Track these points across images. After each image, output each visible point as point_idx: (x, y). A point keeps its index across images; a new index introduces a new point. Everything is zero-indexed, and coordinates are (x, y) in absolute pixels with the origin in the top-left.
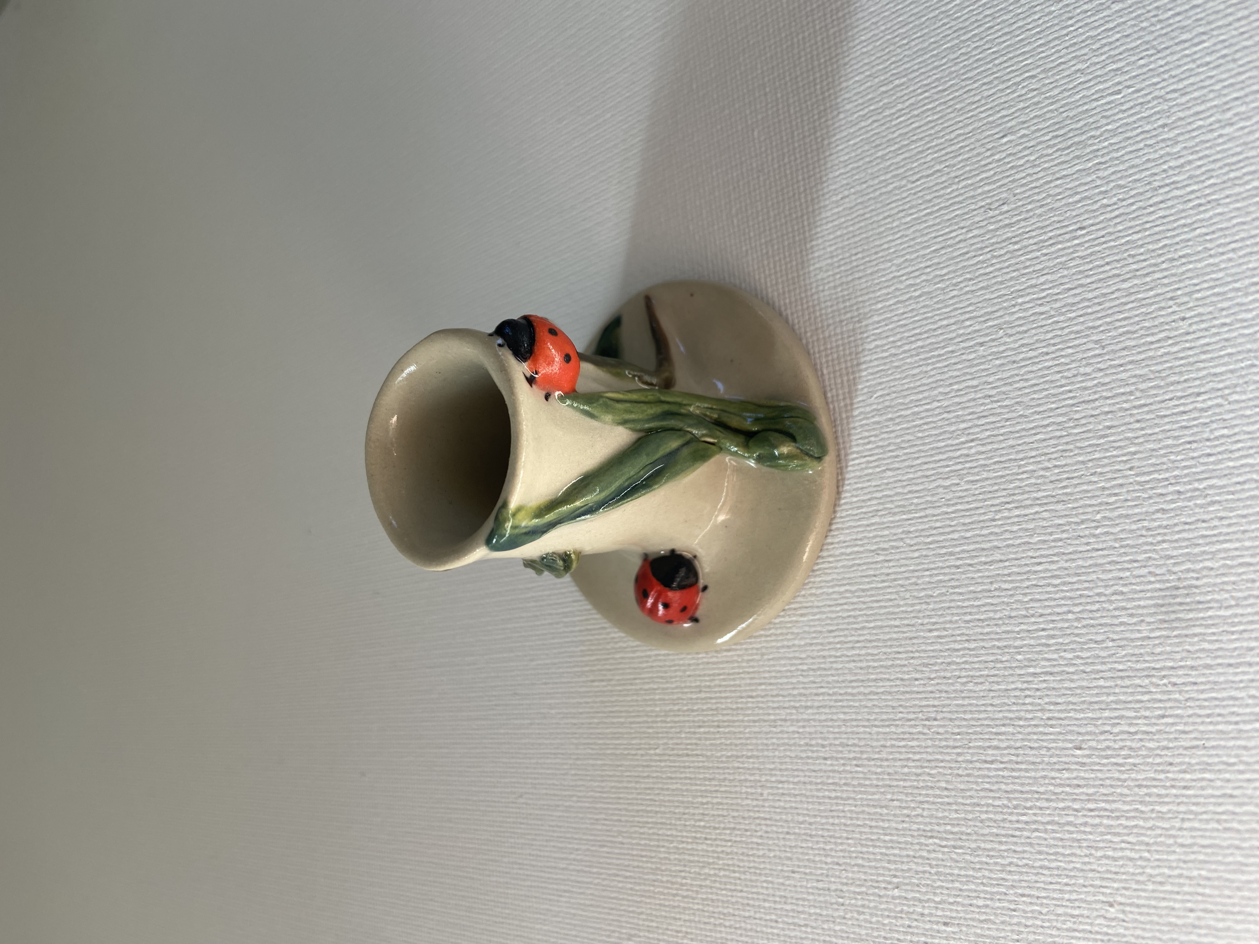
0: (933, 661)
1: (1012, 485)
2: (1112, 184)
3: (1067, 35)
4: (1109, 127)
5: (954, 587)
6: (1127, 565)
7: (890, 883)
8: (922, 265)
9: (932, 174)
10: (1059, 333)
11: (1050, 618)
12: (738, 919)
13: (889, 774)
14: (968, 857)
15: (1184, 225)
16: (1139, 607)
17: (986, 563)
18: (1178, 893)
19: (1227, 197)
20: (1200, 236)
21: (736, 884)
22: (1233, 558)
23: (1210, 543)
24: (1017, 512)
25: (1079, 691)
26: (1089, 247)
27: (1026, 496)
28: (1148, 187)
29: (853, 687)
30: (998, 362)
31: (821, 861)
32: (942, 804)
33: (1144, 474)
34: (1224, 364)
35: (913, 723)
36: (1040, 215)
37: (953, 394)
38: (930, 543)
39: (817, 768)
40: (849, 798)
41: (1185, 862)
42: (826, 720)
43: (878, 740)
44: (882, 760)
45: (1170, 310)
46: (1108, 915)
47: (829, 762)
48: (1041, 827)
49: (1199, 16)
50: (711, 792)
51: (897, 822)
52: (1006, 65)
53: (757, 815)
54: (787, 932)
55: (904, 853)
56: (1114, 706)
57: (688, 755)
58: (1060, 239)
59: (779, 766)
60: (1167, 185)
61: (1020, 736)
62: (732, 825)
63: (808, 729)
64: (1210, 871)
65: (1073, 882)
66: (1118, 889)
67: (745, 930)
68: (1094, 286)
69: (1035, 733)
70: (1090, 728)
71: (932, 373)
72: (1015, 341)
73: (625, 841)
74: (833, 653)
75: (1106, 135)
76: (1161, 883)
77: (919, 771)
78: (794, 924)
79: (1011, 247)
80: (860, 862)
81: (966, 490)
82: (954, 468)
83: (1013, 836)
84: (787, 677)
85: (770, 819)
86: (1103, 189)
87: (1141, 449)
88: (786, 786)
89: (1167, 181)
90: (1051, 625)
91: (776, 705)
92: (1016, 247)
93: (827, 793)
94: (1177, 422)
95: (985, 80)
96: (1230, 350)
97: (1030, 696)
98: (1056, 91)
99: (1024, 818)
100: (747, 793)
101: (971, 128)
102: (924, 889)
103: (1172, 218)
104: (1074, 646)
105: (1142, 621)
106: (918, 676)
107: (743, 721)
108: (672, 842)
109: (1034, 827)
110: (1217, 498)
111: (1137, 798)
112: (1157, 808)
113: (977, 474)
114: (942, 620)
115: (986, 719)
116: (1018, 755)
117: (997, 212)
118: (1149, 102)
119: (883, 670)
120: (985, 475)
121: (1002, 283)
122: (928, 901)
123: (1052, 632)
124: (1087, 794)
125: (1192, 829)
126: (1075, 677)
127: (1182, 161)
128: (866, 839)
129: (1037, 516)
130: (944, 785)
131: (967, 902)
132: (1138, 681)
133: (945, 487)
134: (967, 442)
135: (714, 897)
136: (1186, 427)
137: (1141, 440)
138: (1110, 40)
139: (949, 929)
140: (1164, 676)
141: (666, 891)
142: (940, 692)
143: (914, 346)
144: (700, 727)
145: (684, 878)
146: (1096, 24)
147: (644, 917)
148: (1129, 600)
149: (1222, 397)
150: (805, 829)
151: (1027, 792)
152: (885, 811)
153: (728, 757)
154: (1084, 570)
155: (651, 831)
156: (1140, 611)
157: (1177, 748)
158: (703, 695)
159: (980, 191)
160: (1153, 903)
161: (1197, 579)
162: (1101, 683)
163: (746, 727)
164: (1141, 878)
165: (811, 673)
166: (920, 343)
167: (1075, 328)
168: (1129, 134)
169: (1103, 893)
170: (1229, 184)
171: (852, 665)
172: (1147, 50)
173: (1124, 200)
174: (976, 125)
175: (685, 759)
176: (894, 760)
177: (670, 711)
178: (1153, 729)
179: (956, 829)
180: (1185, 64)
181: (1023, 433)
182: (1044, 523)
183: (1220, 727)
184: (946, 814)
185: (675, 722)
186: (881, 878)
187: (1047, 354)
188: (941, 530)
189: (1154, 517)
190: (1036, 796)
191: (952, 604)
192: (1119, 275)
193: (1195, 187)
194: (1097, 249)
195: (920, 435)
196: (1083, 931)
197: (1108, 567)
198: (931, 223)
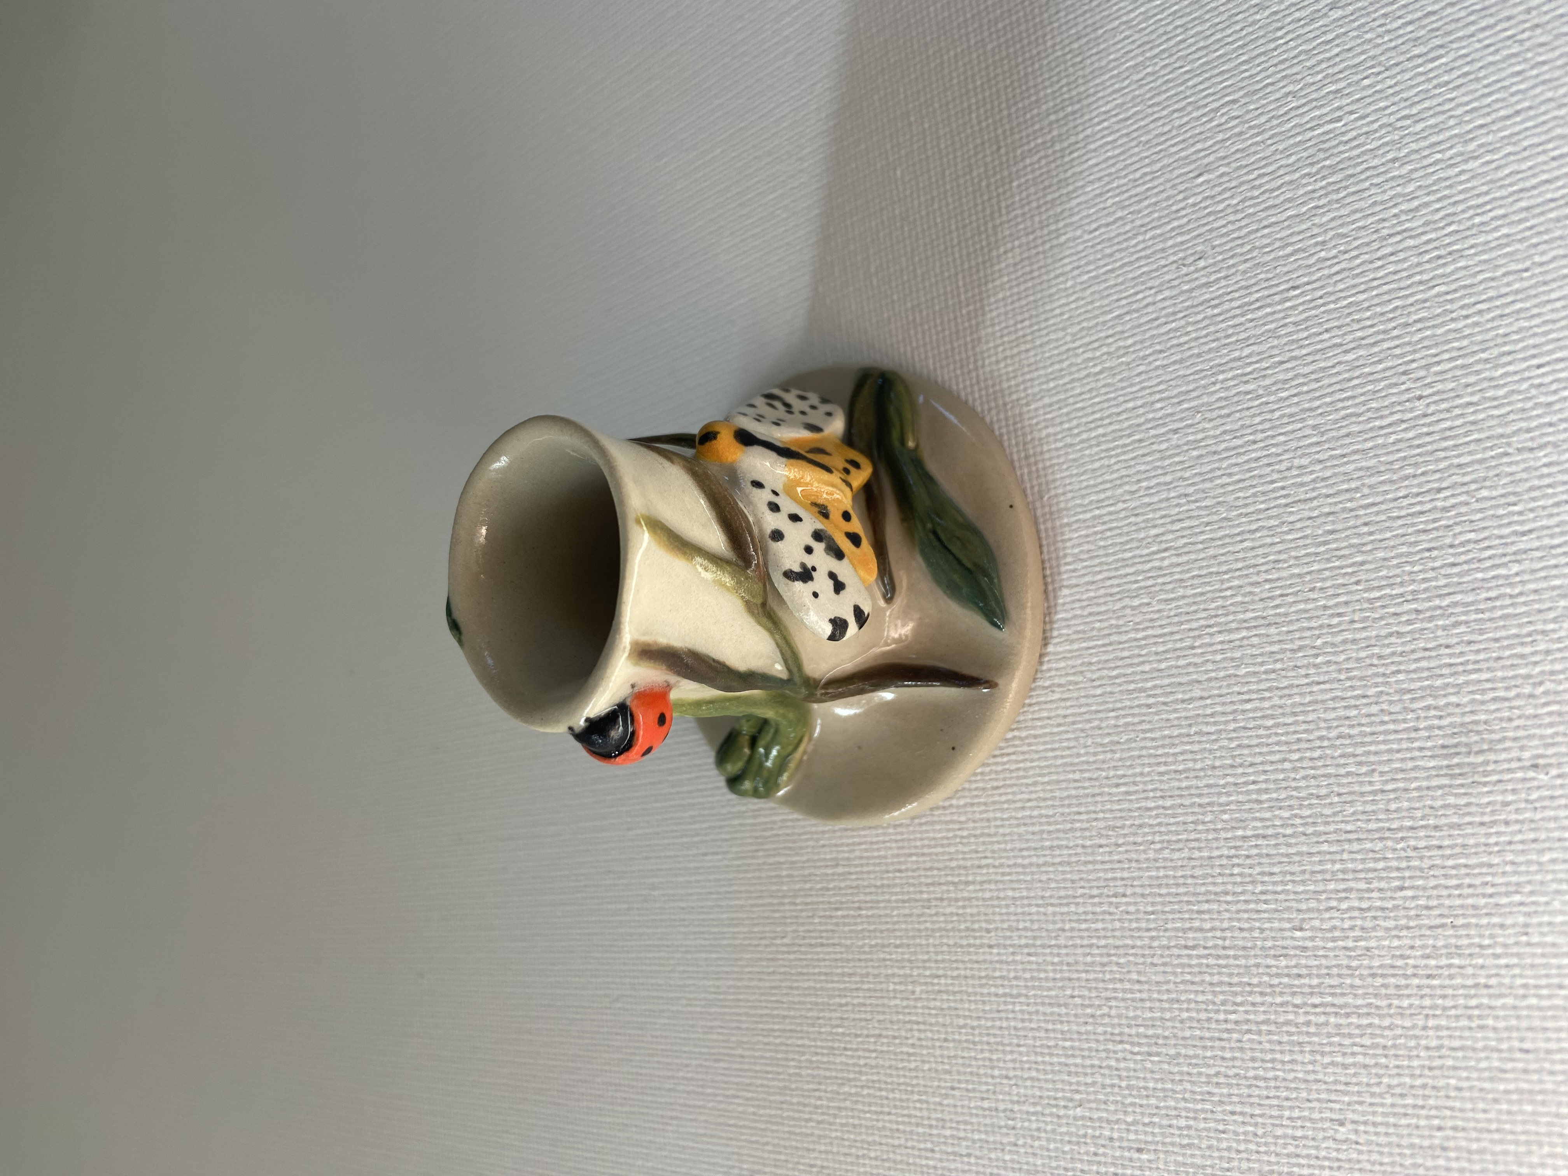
0: (1119, 823)
1: (1213, 605)
2: (1332, 233)
3: (1275, 49)
4: (1328, 163)
5: (1144, 731)
6: (1353, 702)
7: (1071, 1100)
8: (1103, 334)
9: (1114, 222)
10: (1268, 416)
11: (1261, 768)
12: (885, 1148)
13: (1068, 964)
14: (1166, 1066)
15: (1420, 283)
16: (1369, 753)
17: (1183, 701)
18: (1423, 1107)
19: (1472, 247)
20: (1438, 295)
21: (882, 1105)
22: (1483, 691)
23: (1456, 673)
24: (1220, 638)
25: (1297, 858)
26: (1304, 311)
27: (1231, 618)
28: (1375, 236)
29: (1023, 857)
30: (1195, 453)
31: (986, 1075)
32: (1133, 1000)
33: (1373, 589)
34: (1470, 453)
35: (1096, 900)
36: (1245, 272)
37: (1142, 493)
38: (1116, 677)
39: (981, 958)
40: (1019, 995)
41: (1431, 1069)
42: (991, 899)
43: (1054, 922)
44: (1059, 947)
45: (1403, 387)
46: (1339, 1136)
47: (995, 951)
48: (1254, 1028)
49: (1435, 26)
50: (851, 990)
51: (1078, 1024)
52: (1201, 87)
53: (907, 1018)
54: (945, 1164)
55: (1088, 1062)
56: (1341, 876)
57: (822, 945)
58: (1269, 301)
59: (934, 957)
60: (1398, 233)
61: (1227, 915)
62: (877, 1032)
63: (968, 911)
64: (1460, 1079)
65: (1294, 1095)
66: (1349, 1104)
67: (895, 1162)
68: (1310, 358)
69: (1246, 911)
70: (1313, 904)
71: (1116, 467)
72: (1216, 427)
73: (746, 1053)
74: (999, 815)
75: (1325, 172)
76: (1402, 1096)
77: (1105, 960)
78: (954, 1153)
79: (1210, 312)
80: (1034, 1074)
81: (1159, 611)
82: (1143, 584)
83: (1220, 1039)
84: (942, 846)
85: (924, 1023)
86: (1320, 239)
87: (1370, 558)
88: (943, 981)
89: (1399, 229)
90: (1263, 777)
91: (929, 881)
92: (1216, 311)
93: (993, 990)
94: (1413, 525)
95: (1176, 107)
96: (1476, 436)
97: (1239, 865)
98: (1263, 119)
99: (1233, 1017)
100: (895, 991)
101: (1159, 165)
102: (1112, 1108)
103: (1404, 274)
104: (1292, 802)
105: (1373, 771)
106: (1103, 841)
107: (889, 901)
108: (804, 1054)
109: (1245, 1027)
110: (1463, 618)
111: (1371, 990)
112: (1396, 1002)
113: (1172, 591)
114: (1130, 772)
115: (1186, 894)
116: (1224, 939)
117: (1192, 268)
118: (1376, 131)
119: (1061, 835)
120: (1181, 592)
121: (1199, 355)
122: (1117, 1121)
123: (1264, 786)
124: (1310, 986)
125: (1437, 1028)
126: (1293, 841)
127: (1416, 203)
128: (1042, 1046)
129: (1245, 642)
130: (1135, 977)
131: (1165, 1122)
132: (1369, 845)
133: (1133, 608)
134: (1159, 552)
135: (856, 1122)
136: (1425, 531)
137: (1369, 547)
138: (1328, 55)
139: (1144, 1156)
140: (1402, 839)
141: (797, 1115)
142: (1130, 861)
143: (1093, 434)
144: (837, 909)
145: (820, 1098)
146: (1311, 36)
147: (770, 1148)
148: (1356, 745)
149: (1467, 492)
150: (967, 1034)
151: (1236, 984)
152: (1063, 1010)
153: (871, 946)
154: (1301, 708)
155: (778, 1041)
156: (1372, 758)
157: (1420, 927)
158: (840, 870)
159: (1170, 243)
160: (1392, 1120)
161: (1441, 717)
162: (1325, 847)
163: (893, 909)
164: (1376, 1090)
165: (972, 840)
166: (1101, 431)
167: (1288, 411)
168: (1351, 171)
169: (1331, 1109)
170: (1474, 231)
171: (1022, 829)
172: (1373, 67)
173: (1346, 252)
174: (1165, 161)
175: (819, 949)
176: (1075, 946)
177: (800, 890)
178: (1389, 904)
179: (1150, 1032)
180: (1418, 84)
181: (1227, 540)
182: (1255, 651)
183: (1470, 901)
184: (1139, 1013)
185: (807, 904)
186: (1060, 1095)
187: (1255, 442)
188: (1129, 661)
189: (1386, 642)
190: (1248, 989)
191: (1144, 752)
192: (1341, 345)
193: (1433, 236)
194: (1313, 312)
195: (1102, 543)
196: (1308, 1156)
197: (1331, 704)
198: (1112, 283)
